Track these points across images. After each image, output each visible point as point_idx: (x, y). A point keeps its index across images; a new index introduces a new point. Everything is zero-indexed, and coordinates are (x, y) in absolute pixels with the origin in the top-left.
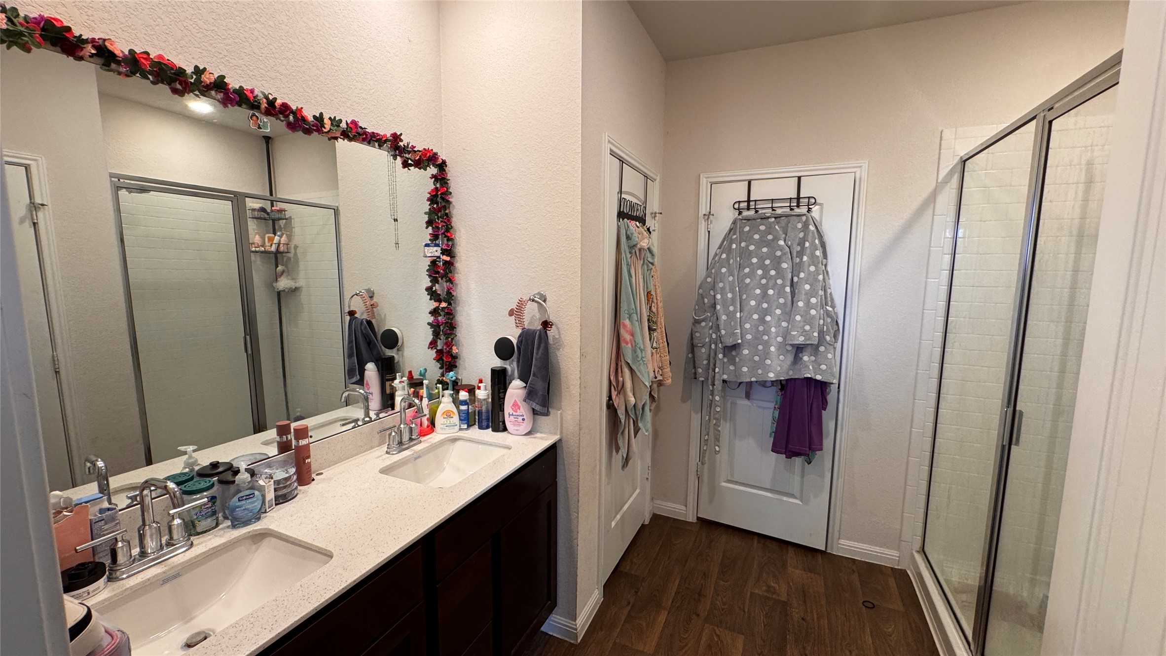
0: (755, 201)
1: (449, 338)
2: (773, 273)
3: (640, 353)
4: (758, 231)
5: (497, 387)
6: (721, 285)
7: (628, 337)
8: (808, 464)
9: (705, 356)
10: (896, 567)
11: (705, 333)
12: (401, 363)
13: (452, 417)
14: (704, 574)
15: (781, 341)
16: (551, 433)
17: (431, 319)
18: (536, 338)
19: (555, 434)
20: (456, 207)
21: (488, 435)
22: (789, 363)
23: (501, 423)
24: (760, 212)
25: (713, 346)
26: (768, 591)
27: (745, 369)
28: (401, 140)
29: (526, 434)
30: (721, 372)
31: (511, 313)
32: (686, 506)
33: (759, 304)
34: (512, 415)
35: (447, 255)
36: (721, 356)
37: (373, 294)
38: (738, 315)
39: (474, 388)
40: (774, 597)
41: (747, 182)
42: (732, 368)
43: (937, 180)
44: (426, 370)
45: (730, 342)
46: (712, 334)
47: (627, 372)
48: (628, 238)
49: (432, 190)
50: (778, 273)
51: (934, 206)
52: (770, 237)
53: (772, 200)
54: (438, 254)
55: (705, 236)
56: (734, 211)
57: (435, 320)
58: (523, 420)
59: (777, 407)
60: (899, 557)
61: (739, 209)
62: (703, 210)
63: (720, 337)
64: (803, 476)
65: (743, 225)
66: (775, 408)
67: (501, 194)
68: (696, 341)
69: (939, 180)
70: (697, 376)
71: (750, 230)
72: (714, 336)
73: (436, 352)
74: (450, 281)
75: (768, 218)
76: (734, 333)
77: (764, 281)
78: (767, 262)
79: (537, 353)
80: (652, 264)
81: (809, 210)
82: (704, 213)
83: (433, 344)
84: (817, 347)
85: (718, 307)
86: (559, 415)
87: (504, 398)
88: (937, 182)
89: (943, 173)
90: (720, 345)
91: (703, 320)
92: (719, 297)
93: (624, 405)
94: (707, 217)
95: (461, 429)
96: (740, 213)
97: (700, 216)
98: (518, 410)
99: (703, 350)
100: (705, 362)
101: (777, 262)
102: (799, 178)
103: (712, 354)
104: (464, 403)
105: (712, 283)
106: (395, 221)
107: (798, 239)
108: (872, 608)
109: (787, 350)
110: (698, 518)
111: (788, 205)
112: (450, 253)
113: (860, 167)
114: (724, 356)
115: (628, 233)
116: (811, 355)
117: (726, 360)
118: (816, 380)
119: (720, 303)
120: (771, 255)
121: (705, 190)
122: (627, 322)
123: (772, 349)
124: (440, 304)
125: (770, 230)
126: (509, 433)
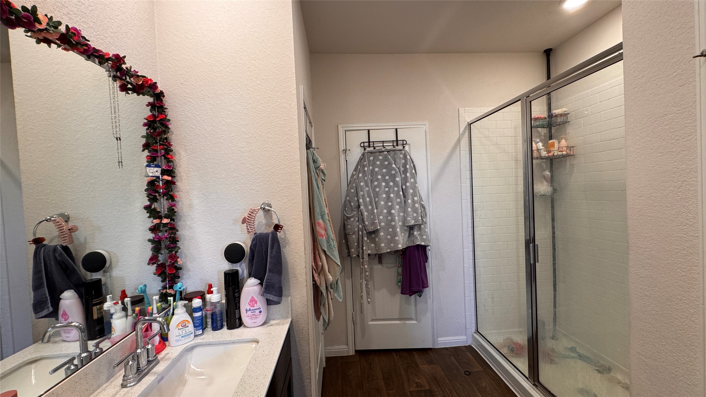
0: (373, 142)
1: (173, 251)
2: (391, 184)
3: (332, 243)
4: (378, 160)
5: (231, 288)
6: (362, 193)
7: (323, 232)
8: (420, 297)
9: (356, 240)
10: (466, 345)
11: (354, 225)
12: (109, 285)
13: (188, 326)
14: (378, 390)
15: (401, 224)
16: (284, 318)
17: (151, 236)
18: (269, 240)
19: (287, 317)
20: (175, 133)
21: (225, 333)
22: (407, 237)
23: (237, 320)
24: (376, 149)
25: (360, 233)
26: (417, 386)
27: (383, 245)
28: (125, 64)
29: (263, 325)
30: (367, 249)
31: (244, 221)
32: (348, 345)
33: (386, 203)
34: (250, 310)
35: (169, 175)
36: (366, 239)
37: (69, 218)
38: (375, 211)
39: (204, 294)
40: (422, 389)
41: (367, 131)
42: (373, 245)
43: (459, 133)
44: (145, 286)
45: (371, 228)
46: (359, 225)
47: (323, 257)
48: (314, 162)
49: (149, 117)
50: (394, 184)
51: (460, 145)
52: (386, 163)
53: (383, 141)
54: (158, 174)
55: (344, 163)
56: (361, 148)
57: (156, 236)
58: (260, 312)
59: (399, 265)
60: (467, 339)
61: (364, 147)
62: (342, 147)
63: (364, 226)
64: (416, 306)
65: (369, 156)
66: (398, 266)
67: (223, 123)
68: (348, 231)
69: (461, 133)
70: (351, 254)
71: (373, 158)
72: (360, 226)
73: (157, 267)
74: (172, 198)
75: (383, 151)
76: (374, 223)
77: (387, 189)
78: (387, 178)
79: (271, 253)
80: (324, 180)
81: (404, 147)
82: (342, 149)
83: (153, 260)
84: (420, 225)
85: (362, 207)
86: (289, 301)
87: (239, 297)
88: (460, 134)
89: (462, 130)
90: (365, 231)
91: (352, 217)
92: (361, 201)
93: (325, 282)
94: (344, 151)
95: (196, 336)
96: (365, 149)
97: (340, 151)
98: (255, 305)
99: (354, 236)
100: (356, 244)
101: (393, 178)
102: (396, 129)
103: (360, 238)
104: (199, 309)
105: (355, 193)
106: (117, 140)
107: (402, 164)
108: (469, 375)
109: (405, 230)
110: (356, 351)
111: (392, 144)
112: (170, 173)
113: (425, 125)
114: (367, 239)
115: (314, 158)
116: (418, 231)
117: (368, 241)
118: (422, 246)
119: (363, 205)
120: (389, 173)
121: (342, 135)
122: (321, 221)
123: (398, 230)
124: (161, 221)
125: (386, 159)
126: (245, 326)
